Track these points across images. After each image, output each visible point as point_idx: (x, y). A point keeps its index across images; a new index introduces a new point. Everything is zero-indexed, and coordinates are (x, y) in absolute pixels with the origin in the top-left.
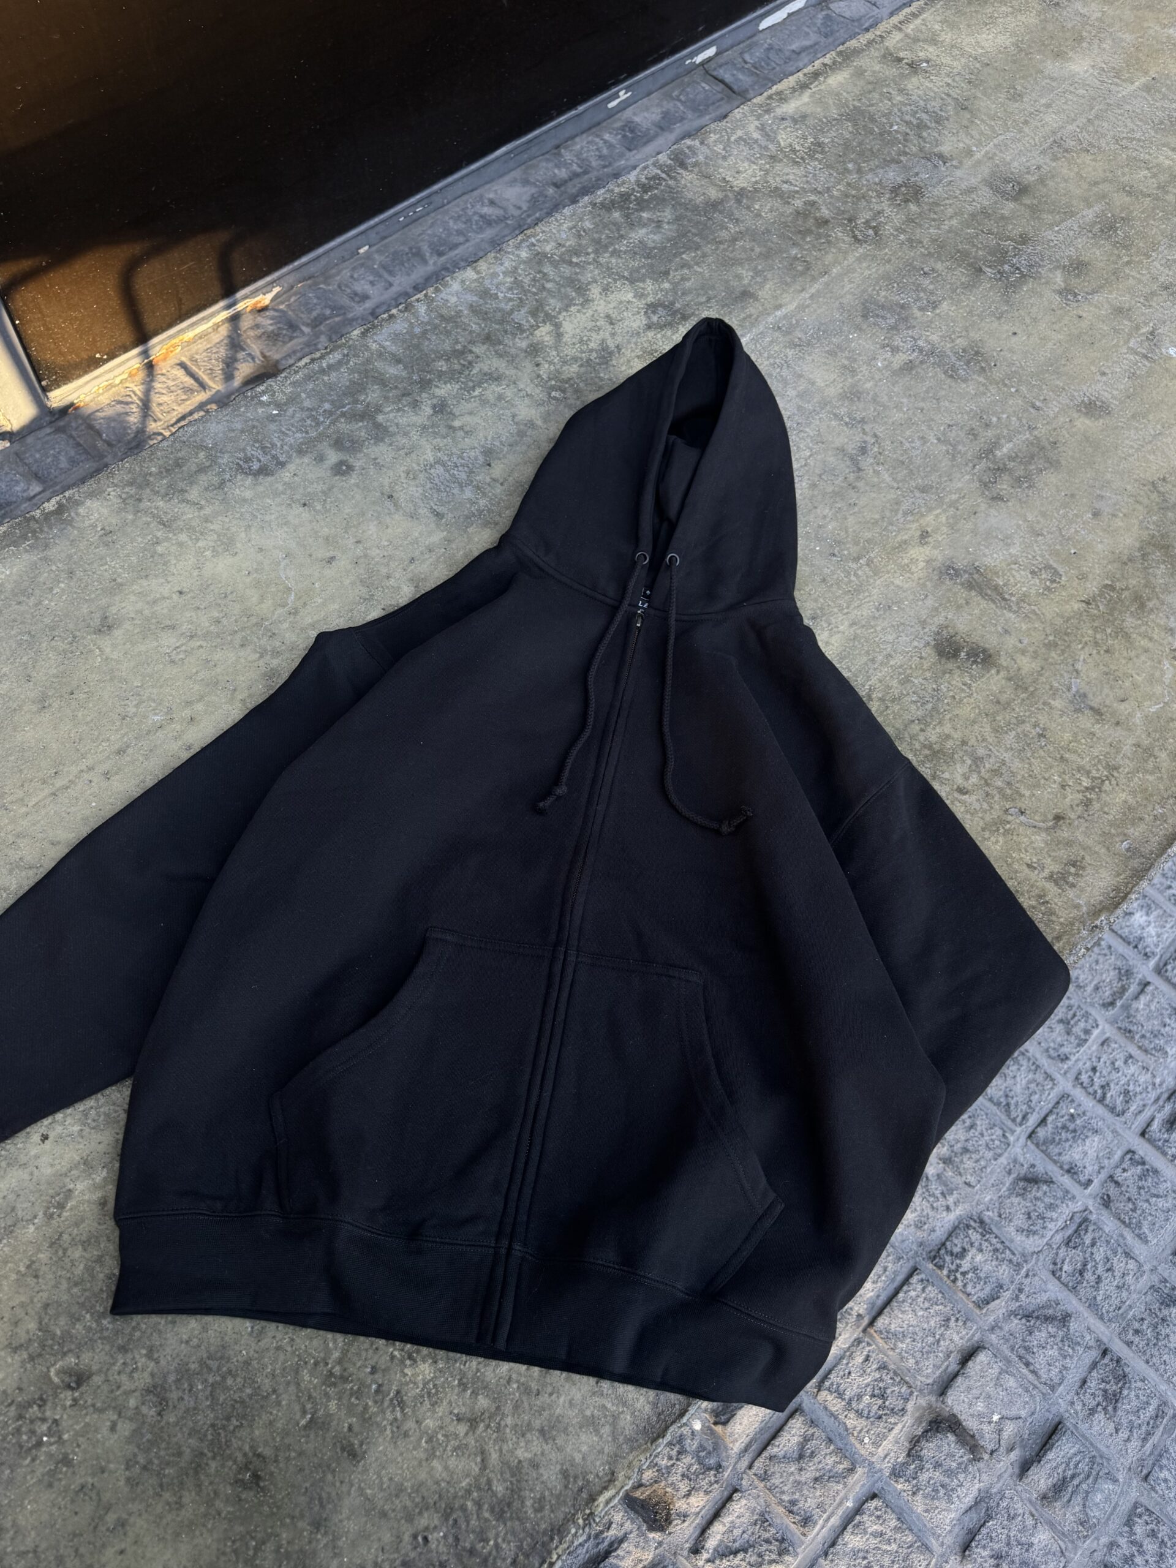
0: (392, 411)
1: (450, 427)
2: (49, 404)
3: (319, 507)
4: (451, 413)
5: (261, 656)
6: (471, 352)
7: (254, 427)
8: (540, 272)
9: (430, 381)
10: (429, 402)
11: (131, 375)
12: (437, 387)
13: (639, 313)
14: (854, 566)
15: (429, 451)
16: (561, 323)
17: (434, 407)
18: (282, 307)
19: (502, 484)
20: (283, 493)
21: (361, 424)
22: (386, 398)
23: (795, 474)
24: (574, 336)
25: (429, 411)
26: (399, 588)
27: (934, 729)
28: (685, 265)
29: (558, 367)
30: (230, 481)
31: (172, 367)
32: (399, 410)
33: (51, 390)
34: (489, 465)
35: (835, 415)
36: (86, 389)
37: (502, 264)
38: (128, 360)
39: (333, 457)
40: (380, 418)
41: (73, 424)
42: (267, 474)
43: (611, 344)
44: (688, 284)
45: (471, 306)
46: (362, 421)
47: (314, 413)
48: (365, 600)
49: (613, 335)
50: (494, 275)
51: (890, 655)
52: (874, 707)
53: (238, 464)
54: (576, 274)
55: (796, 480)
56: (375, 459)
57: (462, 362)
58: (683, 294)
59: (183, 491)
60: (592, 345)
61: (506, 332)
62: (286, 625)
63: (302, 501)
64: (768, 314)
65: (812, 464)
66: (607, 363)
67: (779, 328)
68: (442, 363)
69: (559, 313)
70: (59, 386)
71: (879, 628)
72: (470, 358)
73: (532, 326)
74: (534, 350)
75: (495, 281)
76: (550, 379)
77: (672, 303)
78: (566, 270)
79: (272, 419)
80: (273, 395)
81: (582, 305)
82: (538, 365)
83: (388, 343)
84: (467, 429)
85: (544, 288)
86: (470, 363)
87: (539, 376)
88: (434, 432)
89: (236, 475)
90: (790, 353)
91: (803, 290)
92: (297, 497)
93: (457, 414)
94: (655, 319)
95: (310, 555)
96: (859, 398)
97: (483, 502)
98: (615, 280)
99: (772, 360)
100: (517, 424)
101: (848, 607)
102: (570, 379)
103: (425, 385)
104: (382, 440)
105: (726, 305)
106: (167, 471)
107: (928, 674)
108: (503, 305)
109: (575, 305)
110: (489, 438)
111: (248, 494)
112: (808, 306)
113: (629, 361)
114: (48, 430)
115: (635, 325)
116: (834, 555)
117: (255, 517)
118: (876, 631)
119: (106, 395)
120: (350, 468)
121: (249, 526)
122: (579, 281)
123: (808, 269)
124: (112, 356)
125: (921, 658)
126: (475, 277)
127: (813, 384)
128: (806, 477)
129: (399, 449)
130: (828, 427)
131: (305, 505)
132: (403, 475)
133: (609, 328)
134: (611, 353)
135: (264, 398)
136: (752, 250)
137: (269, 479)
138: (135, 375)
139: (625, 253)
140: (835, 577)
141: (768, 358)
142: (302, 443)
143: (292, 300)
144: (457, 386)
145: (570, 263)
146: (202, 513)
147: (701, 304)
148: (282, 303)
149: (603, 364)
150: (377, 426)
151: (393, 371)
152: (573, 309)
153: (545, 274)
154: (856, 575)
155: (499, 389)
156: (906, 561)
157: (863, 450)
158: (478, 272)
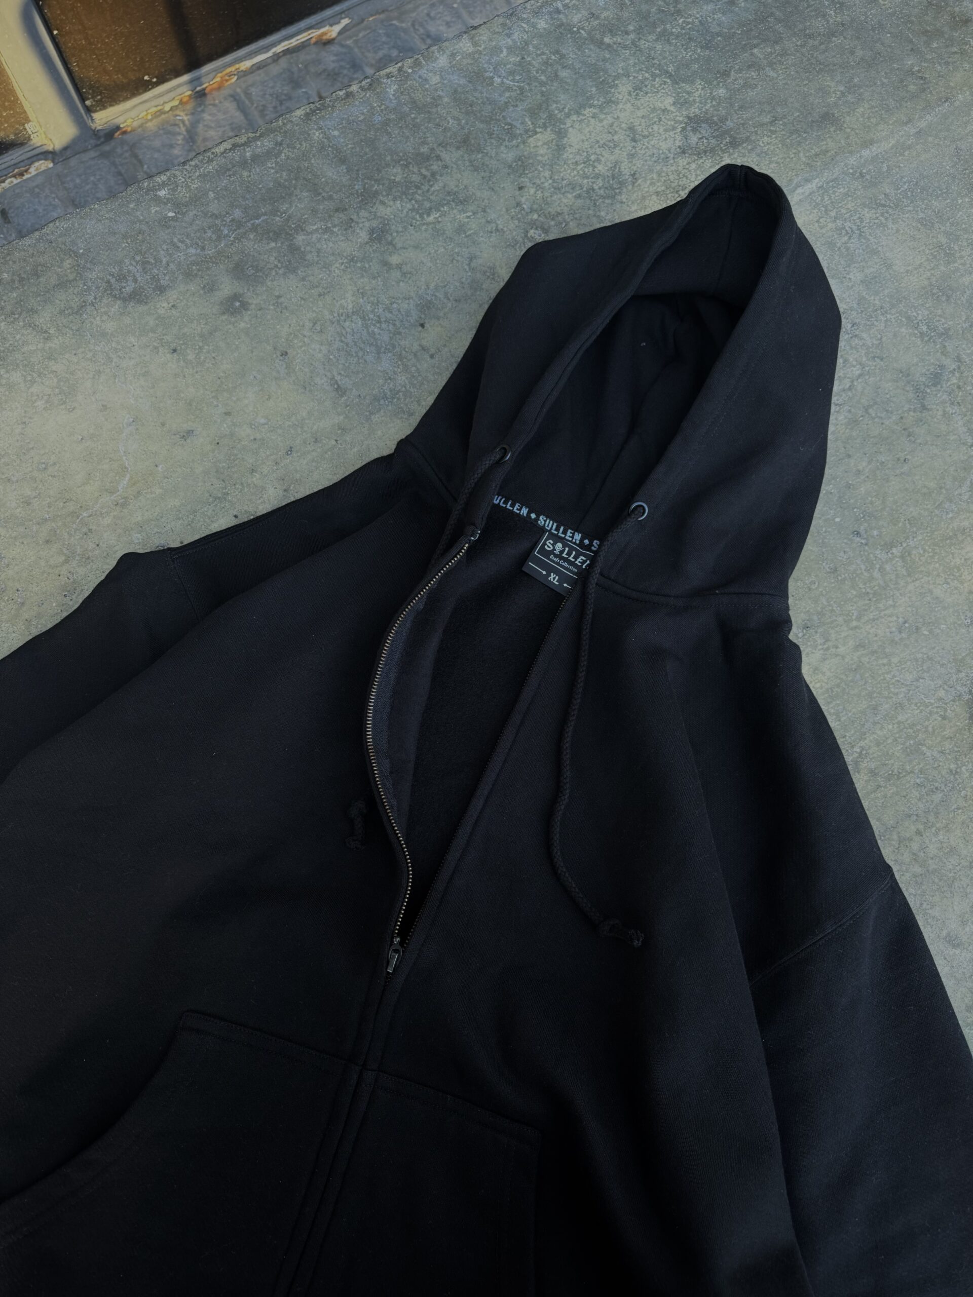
0: (317, 230)
1: (385, 264)
2: (93, 126)
3: (191, 357)
4: (391, 243)
5: (66, 561)
6: (438, 158)
7: (140, 232)
8: (557, 52)
9: (376, 193)
10: (367, 224)
11: (181, 102)
12: (382, 203)
13: (674, 128)
14: (883, 556)
15: (349, 295)
16: (566, 131)
17: (372, 231)
18: (349, 42)
19: (432, 356)
20: (153, 331)
21: (273, 244)
22: (314, 211)
23: (834, 399)
24: (578, 153)
25: (364, 236)
26: (263, 488)
27: (936, 834)
28: (753, 65)
29: (547, 194)
30: (92, 304)
31: (225, 99)
32: (326, 230)
33: (96, 111)
34: (422, 326)
35: (909, 318)
36: (133, 114)
37: (509, 35)
38: (179, 86)
39: (227, 287)
40: (300, 239)
41: (119, 150)
42: (140, 302)
43: (626, 169)
44: (751, 94)
45: (456, 91)
46: (275, 241)
47: (218, 222)
48: (216, 498)
49: (631, 156)
50: (496, 50)
51: (901, 705)
52: (860, 781)
53: (108, 282)
54: (605, 60)
55: (833, 408)
56: (279, 297)
57: (424, 171)
58: (741, 107)
59: (33, 311)
60: (600, 168)
61: (491, 134)
62: (107, 520)
63: (173, 346)
64: (851, 152)
65: (859, 388)
66: (613, 197)
67: (862, 175)
68: (398, 170)
69: (568, 116)
70: (104, 108)
71: (895, 660)
72: (435, 167)
73: (527, 131)
74: (521, 166)
75: (495, 59)
76: (532, 210)
77: (723, 120)
78: (592, 53)
79: (164, 222)
80: (174, 190)
81: (601, 108)
82: (521, 188)
83: (336, 133)
84: (406, 268)
85: (556, 76)
86: (433, 174)
87: (518, 204)
88: (363, 269)
89: (102, 297)
90: (868, 214)
91: (910, 121)
92: (168, 338)
93: (399, 245)
94: (694, 139)
95: (163, 424)
96: (948, 297)
97: (402, 379)
98: (654, 76)
99: (839, 223)
100: (473, 270)
101: (859, 618)
102: (559, 214)
103: (367, 198)
104: (294, 271)
105: (797, 131)
106: (22, 280)
107: (948, 745)
108: (496, 95)
109: (591, 106)
110: (432, 286)
111: (110, 326)
112: (909, 147)
113: (644, 198)
114: (92, 154)
115: (664, 146)
116: (858, 534)
117: (110, 359)
118: (889, 664)
119: (156, 122)
120: (245, 306)
121: (100, 372)
122: (605, 71)
123: (924, 90)
124: (162, 80)
125: (944, 718)
126: (471, 49)
127: (889, 266)
128: (846, 408)
129: (313, 287)
130: (895, 335)
131: (175, 351)
132: (308, 325)
133: (629, 145)
134: (622, 184)
135: (162, 193)
136: (852, 53)
137: (142, 308)
138: (186, 103)
139: (677, 37)
140: (852, 568)
141: (836, 218)
142: (193, 264)
143: (361, 35)
144: (409, 206)
145: (600, 44)
146: (49, 344)
147: (762, 125)
148: (350, 37)
149: (608, 197)
150: (293, 249)
151: (331, 173)
152: (588, 112)
153: (563, 56)
154: (882, 569)
155: (462, 217)
156: (958, 561)
157: (936, 378)
158: (475, 44)
